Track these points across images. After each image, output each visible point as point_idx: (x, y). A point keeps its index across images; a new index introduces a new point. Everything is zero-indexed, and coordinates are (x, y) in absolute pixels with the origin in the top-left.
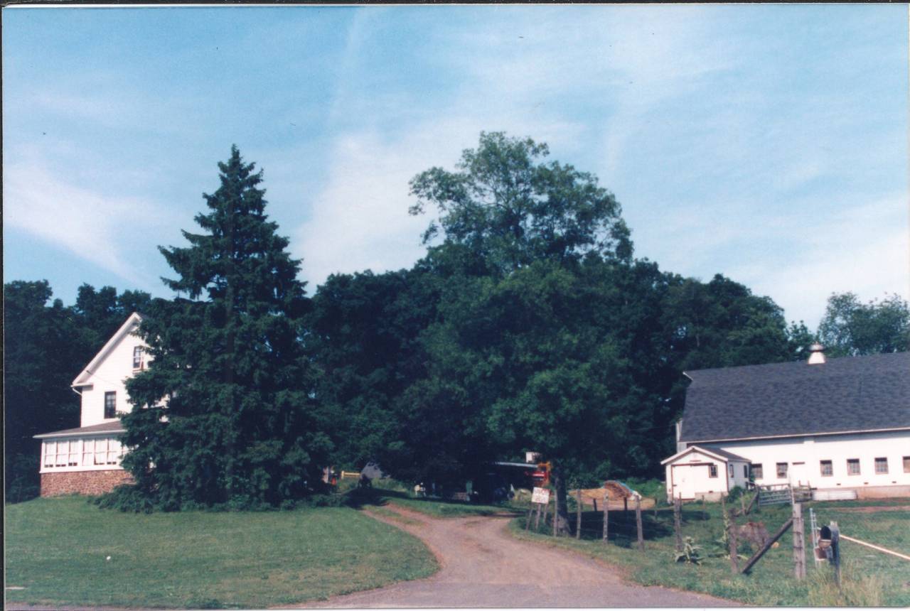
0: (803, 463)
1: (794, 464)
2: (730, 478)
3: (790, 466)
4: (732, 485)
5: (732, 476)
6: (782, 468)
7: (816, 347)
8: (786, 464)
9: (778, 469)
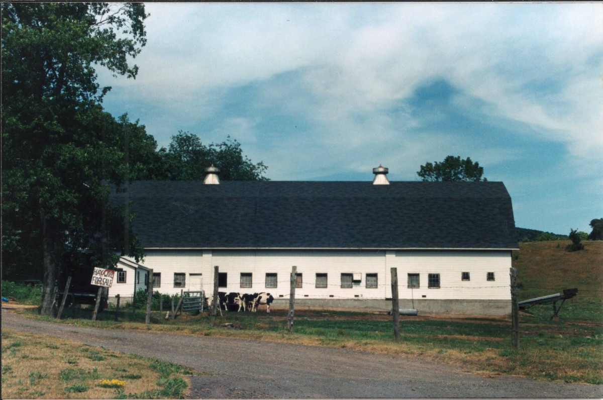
0: (200, 274)
1: (191, 275)
2: (137, 284)
3: (187, 276)
4: (137, 290)
5: (138, 283)
6: (179, 278)
7: (212, 169)
8: (183, 275)
9: (175, 279)
